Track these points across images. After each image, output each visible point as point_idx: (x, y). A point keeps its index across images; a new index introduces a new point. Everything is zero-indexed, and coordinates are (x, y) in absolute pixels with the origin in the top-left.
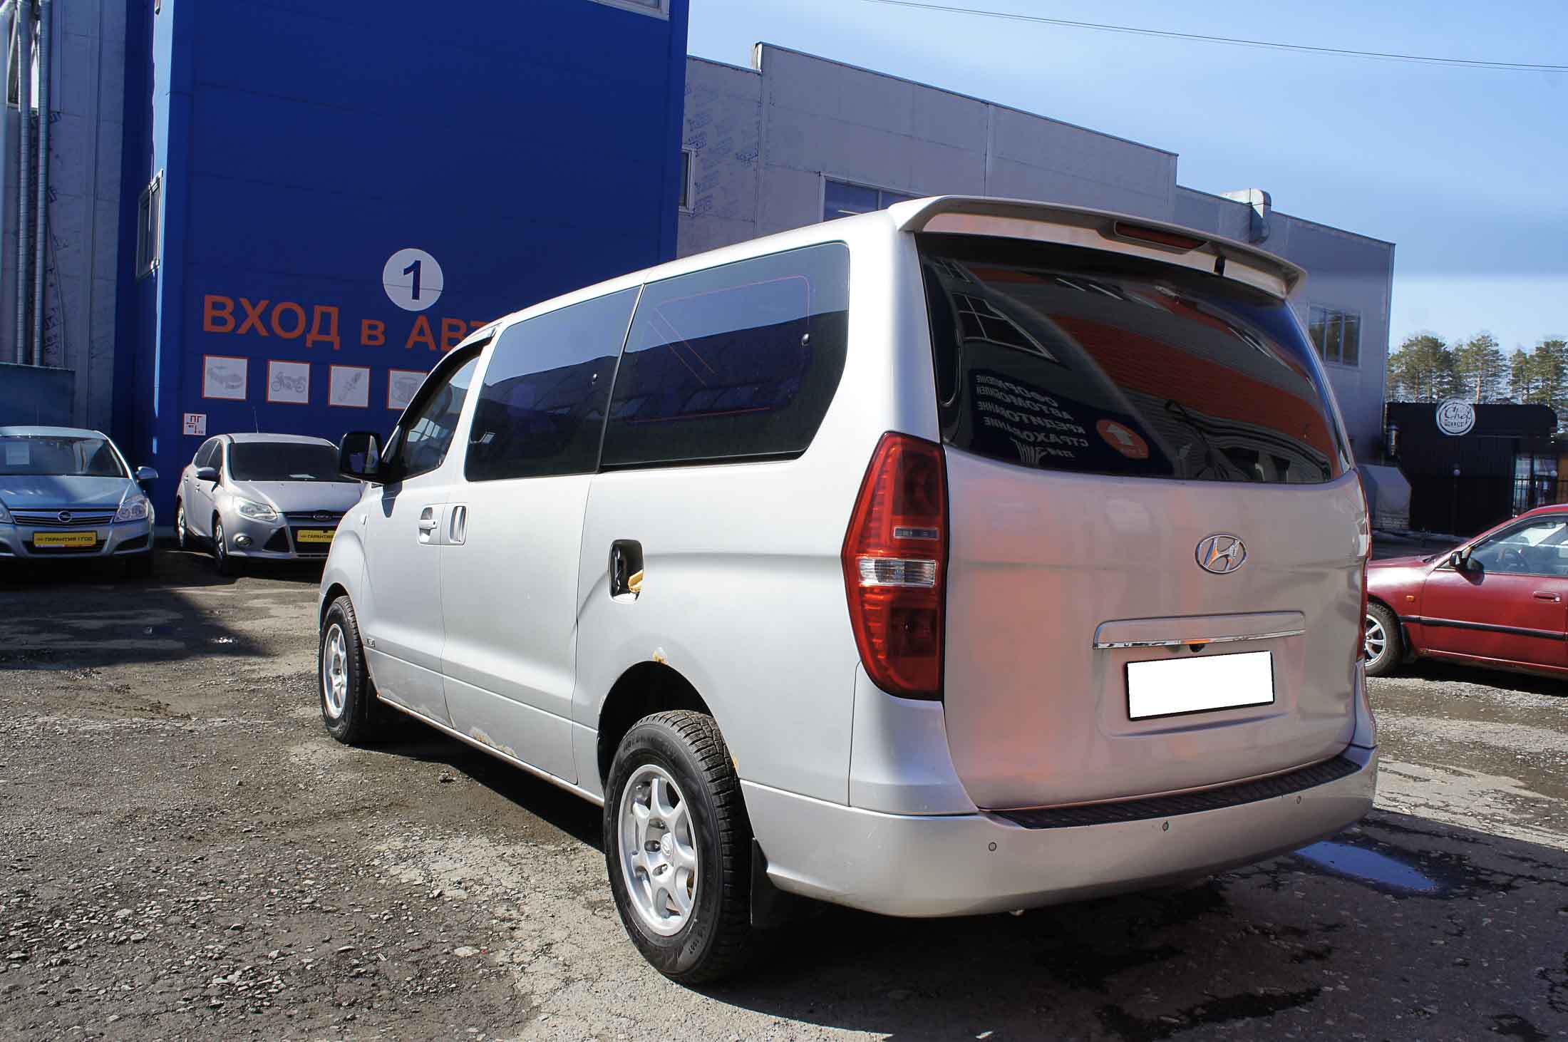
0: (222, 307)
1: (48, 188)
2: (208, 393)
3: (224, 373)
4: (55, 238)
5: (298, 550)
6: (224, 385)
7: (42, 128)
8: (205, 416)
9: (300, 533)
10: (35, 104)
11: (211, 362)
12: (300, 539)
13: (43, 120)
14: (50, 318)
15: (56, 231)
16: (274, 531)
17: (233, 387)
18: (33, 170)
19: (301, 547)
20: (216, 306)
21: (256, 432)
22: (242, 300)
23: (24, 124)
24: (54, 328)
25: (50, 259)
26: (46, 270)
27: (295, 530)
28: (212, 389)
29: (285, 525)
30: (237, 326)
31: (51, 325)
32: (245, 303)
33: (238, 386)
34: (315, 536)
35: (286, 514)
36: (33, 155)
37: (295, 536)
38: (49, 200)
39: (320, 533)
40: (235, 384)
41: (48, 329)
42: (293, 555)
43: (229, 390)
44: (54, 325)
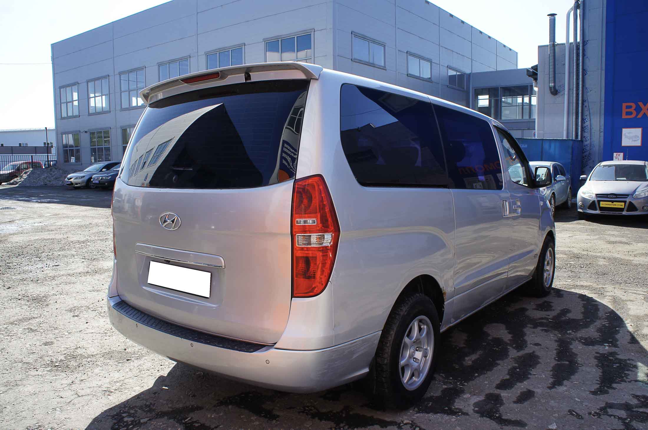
0: (630, 107)
1: (583, 70)
2: (624, 144)
3: (631, 135)
4: (586, 88)
5: (600, 210)
6: (631, 140)
7: (581, 48)
8: (622, 154)
9: (601, 203)
10: (578, 40)
11: (625, 131)
12: (601, 206)
13: (581, 45)
14: (585, 119)
15: (587, 85)
16: (591, 202)
17: (635, 141)
18: (578, 65)
19: (602, 209)
20: (627, 107)
21: (626, 160)
22: (639, 103)
23: (575, 48)
24: (587, 123)
25: (585, 96)
26: (583, 101)
27: (599, 202)
28: (626, 142)
29: (596, 199)
30: (637, 115)
31: (585, 121)
32: (641, 104)
33: (637, 140)
34: (608, 204)
35: (597, 195)
36: (578, 60)
37: (599, 204)
38: (584, 75)
39: (610, 203)
40: (636, 139)
41: (585, 123)
42: (598, 212)
43: (633, 142)
44: (587, 122)
